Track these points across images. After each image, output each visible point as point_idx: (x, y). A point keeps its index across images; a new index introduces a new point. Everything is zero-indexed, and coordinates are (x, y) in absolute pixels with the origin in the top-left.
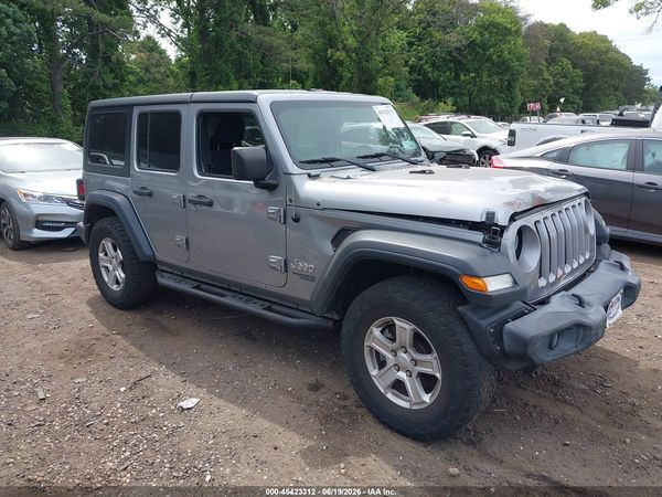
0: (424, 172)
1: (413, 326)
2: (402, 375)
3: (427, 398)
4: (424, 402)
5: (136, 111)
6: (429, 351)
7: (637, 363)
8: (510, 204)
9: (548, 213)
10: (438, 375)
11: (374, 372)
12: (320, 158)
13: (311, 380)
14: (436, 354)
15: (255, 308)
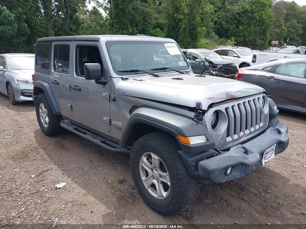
0: (178, 79)
1: (159, 158)
2: (155, 181)
3: (165, 194)
4: (163, 196)
5: (54, 44)
6: (165, 172)
7: (288, 181)
8: (211, 98)
9: (236, 103)
10: (169, 184)
11: (143, 178)
12: (129, 70)
13: (121, 178)
14: (168, 173)
15: (97, 141)
